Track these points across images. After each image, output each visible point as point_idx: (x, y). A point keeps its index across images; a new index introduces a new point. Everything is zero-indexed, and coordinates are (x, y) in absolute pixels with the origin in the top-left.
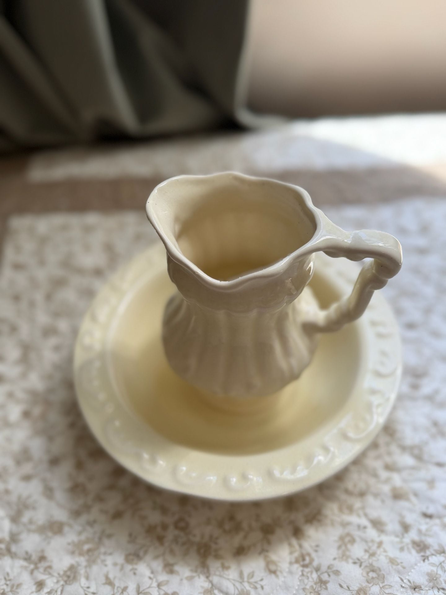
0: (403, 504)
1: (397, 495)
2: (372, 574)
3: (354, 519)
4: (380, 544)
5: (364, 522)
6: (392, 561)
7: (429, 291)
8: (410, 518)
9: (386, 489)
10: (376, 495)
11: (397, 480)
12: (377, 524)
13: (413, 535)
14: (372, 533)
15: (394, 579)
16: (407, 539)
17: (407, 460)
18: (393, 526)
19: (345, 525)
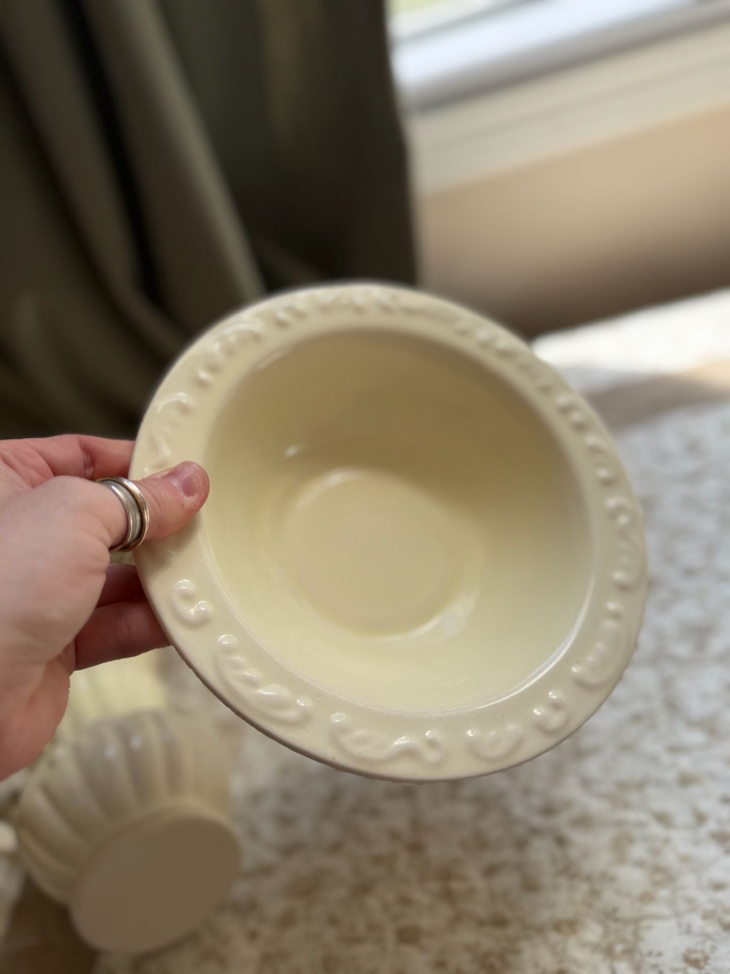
0: (694, 791)
1: (686, 781)
2: (659, 877)
3: (631, 816)
4: (667, 841)
5: (643, 817)
6: (685, 859)
7: (708, 526)
8: (706, 806)
9: (670, 775)
10: (659, 783)
11: (685, 763)
12: (663, 819)
13: (711, 825)
14: (656, 829)
15: (688, 880)
16: (704, 831)
17: (696, 737)
18: (682, 816)
19: (620, 823)
